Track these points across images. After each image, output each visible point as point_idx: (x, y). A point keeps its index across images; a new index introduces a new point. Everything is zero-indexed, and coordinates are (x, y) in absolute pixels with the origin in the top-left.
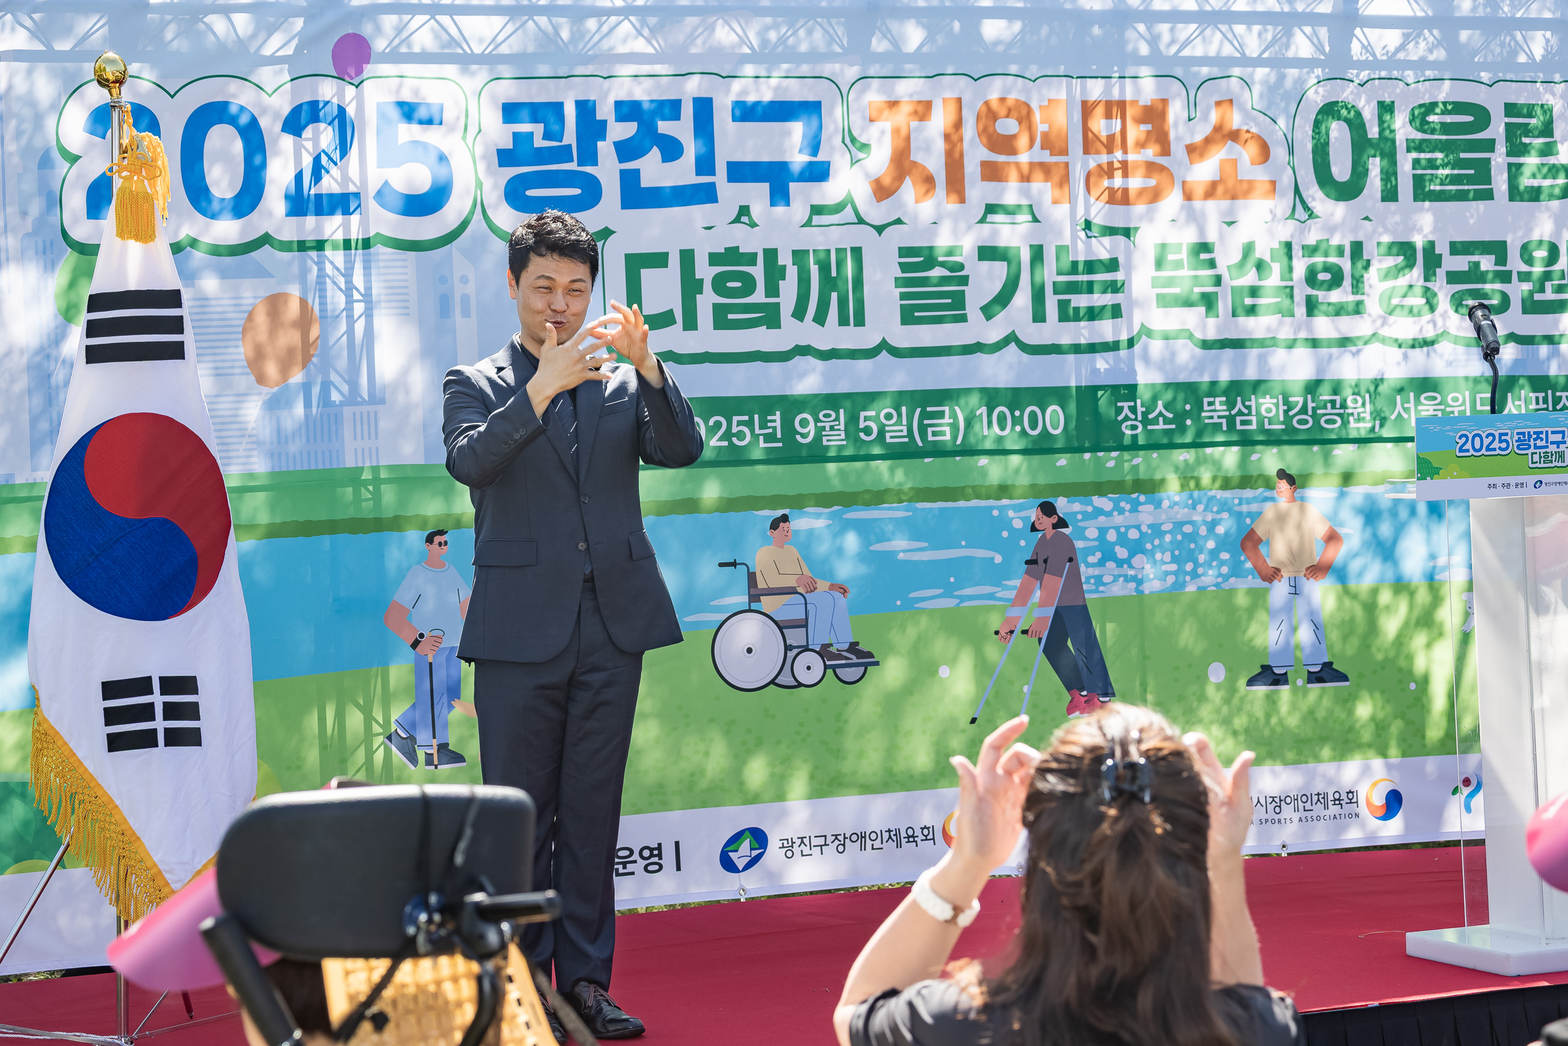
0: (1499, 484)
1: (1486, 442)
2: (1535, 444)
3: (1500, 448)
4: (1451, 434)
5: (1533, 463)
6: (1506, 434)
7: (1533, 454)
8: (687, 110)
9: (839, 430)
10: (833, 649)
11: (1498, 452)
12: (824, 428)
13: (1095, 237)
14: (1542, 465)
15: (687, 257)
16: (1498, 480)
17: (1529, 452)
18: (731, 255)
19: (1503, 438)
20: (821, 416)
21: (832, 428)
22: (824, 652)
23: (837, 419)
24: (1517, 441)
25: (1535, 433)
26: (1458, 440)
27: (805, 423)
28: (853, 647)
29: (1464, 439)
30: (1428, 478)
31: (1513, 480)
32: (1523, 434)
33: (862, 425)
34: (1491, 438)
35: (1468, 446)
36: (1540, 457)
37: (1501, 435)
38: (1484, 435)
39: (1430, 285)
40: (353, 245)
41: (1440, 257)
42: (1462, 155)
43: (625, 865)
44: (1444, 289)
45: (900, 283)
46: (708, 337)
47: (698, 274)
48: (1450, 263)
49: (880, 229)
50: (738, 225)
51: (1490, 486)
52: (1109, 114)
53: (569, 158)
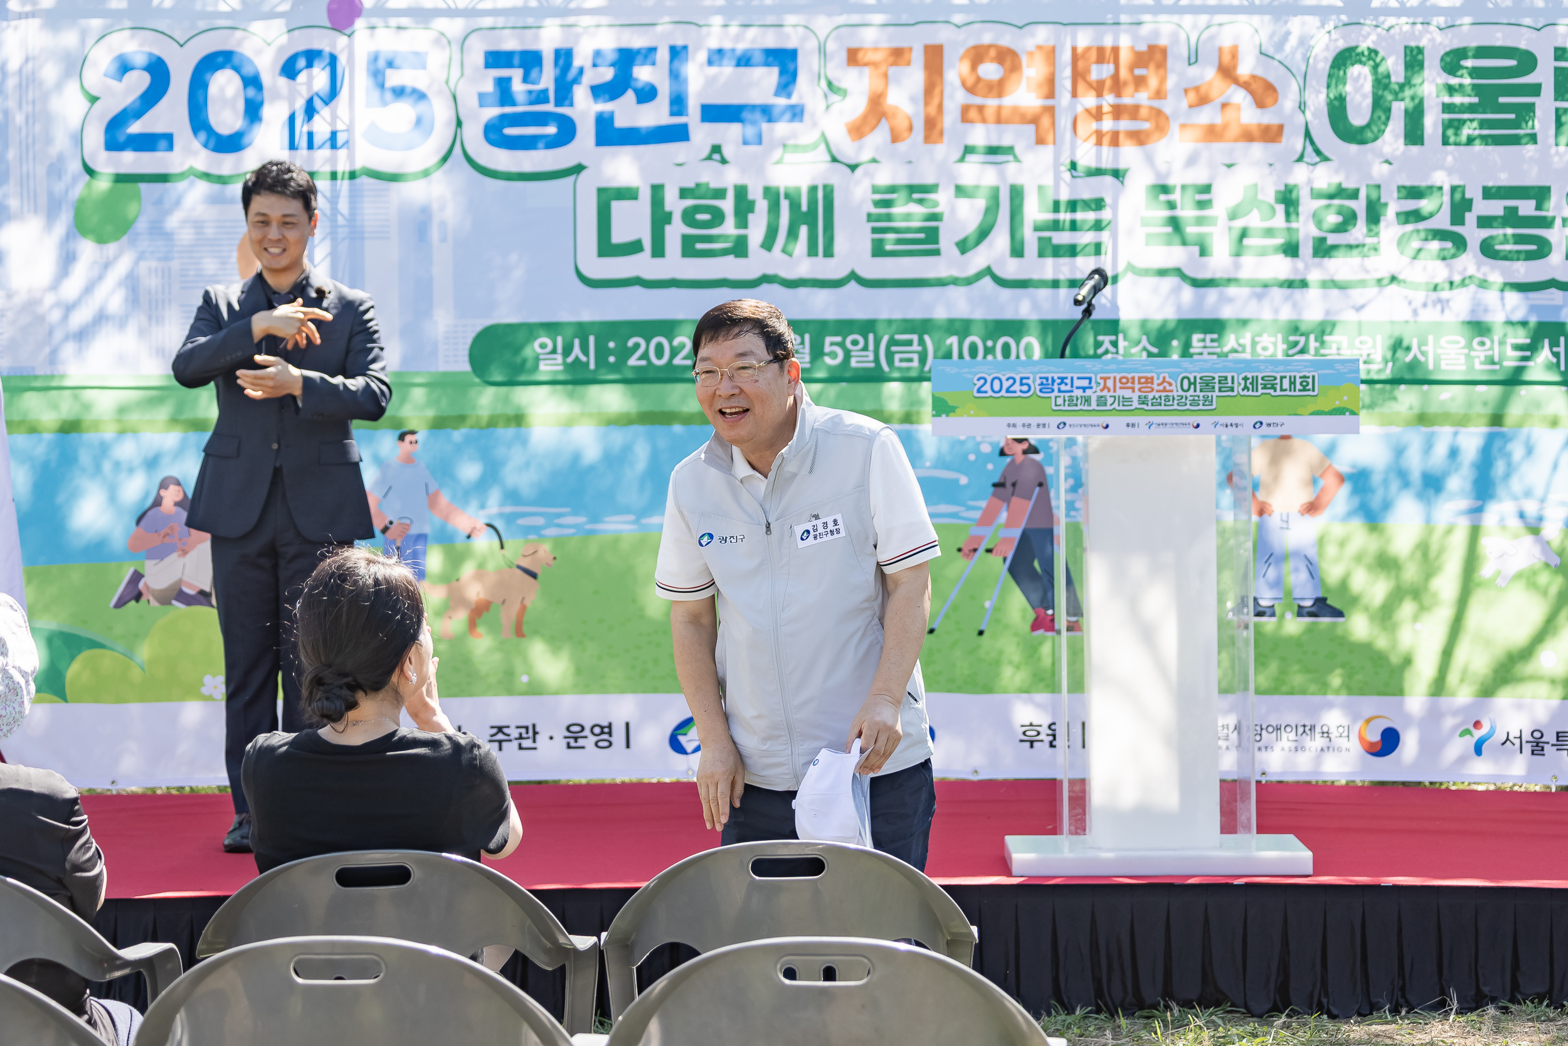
1: (1006, 384)
2: (1059, 389)
3: (1021, 391)
5: (1056, 405)
6: (1028, 378)
7: (1056, 397)
8: (663, 57)
9: (804, 353)
11: (1019, 394)
13: (1080, 178)
14: (1067, 408)
15: (658, 191)
16: (1019, 420)
17: (1053, 395)
18: (702, 190)
19: (1024, 381)
24: (1039, 385)
25: (1059, 378)
26: (975, 382)
29: (982, 381)
31: (1034, 421)
32: (1047, 379)
33: (827, 349)
34: (1011, 381)
35: (987, 387)
36: (1065, 401)
37: (1022, 379)
38: (1004, 379)
39: (1457, 229)
40: (339, 176)
41: (1471, 201)
42: (1502, 100)
43: (576, 739)
44: (1473, 234)
45: (870, 217)
46: (674, 265)
47: (668, 207)
48: (1484, 207)
49: (853, 168)
50: (710, 162)
51: (1009, 425)
52: (1101, 59)
53: (546, 101)
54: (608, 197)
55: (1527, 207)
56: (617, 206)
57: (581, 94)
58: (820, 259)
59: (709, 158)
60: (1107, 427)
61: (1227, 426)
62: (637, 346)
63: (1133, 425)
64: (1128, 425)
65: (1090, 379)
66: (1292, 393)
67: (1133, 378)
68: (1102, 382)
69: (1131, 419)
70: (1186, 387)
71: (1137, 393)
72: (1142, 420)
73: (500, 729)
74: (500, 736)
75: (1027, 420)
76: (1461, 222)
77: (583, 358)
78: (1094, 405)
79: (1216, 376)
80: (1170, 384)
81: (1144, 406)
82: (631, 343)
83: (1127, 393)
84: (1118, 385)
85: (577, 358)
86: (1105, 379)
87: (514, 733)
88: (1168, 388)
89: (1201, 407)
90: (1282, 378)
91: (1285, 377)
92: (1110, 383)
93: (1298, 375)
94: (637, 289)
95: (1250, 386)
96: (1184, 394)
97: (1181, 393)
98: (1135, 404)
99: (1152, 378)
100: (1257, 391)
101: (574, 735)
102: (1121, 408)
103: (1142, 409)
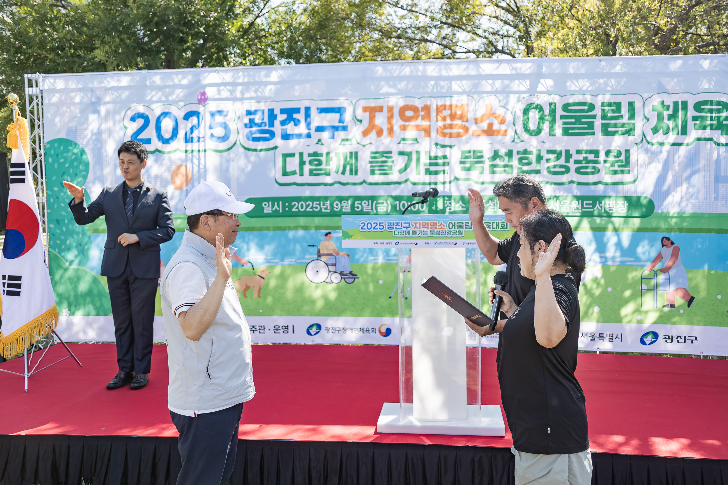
1: (373, 226)
2: (396, 228)
3: (380, 229)
4: (357, 222)
5: (395, 235)
6: (383, 223)
7: (395, 231)
8: (303, 111)
10: (344, 273)
12: (343, 206)
13: (439, 148)
14: (399, 236)
15: (301, 154)
16: (379, 241)
18: (315, 154)
20: (343, 202)
21: (346, 206)
22: (341, 274)
23: (348, 203)
24: (387, 226)
25: (397, 223)
26: (360, 225)
27: (337, 205)
28: (351, 273)
29: (363, 224)
31: (385, 241)
32: (391, 223)
33: (356, 205)
34: (375, 224)
35: (365, 227)
36: (398, 233)
37: (380, 223)
38: (372, 223)
39: (567, 164)
40: (201, 151)
41: (572, 155)
42: (583, 120)
43: (277, 330)
44: (572, 166)
45: (370, 162)
46: (307, 178)
47: (304, 159)
48: (576, 157)
49: (364, 146)
50: (318, 145)
51: (375, 243)
52: (445, 109)
53: (266, 125)
54: (286, 156)
55: (591, 157)
56: (288, 159)
57: (277, 123)
58: (354, 176)
59: (317, 143)
60: (417, 244)
61: (469, 244)
62: (295, 205)
63: (428, 243)
64: (426, 243)
65: (409, 223)
66: (498, 230)
67: (428, 223)
68: (414, 225)
69: (427, 241)
70: (451, 227)
71: (430, 230)
72: (432, 241)
73: (253, 327)
74: (253, 329)
75: (382, 241)
76: (569, 162)
77: (278, 209)
78: (411, 235)
79: (464, 222)
80: (444, 226)
81: (433, 235)
82: (293, 204)
83: (425, 230)
84: (421, 226)
85: (276, 209)
86: (416, 223)
87: (258, 328)
88: (443, 227)
89: (457, 236)
91: (495, 223)
92: (418, 225)
93: (500, 222)
94: (295, 186)
96: (450, 230)
97: (449, 229)
98: (429, 234)
99: (436, 223)
101: (276, 329)
102: (423, 236)
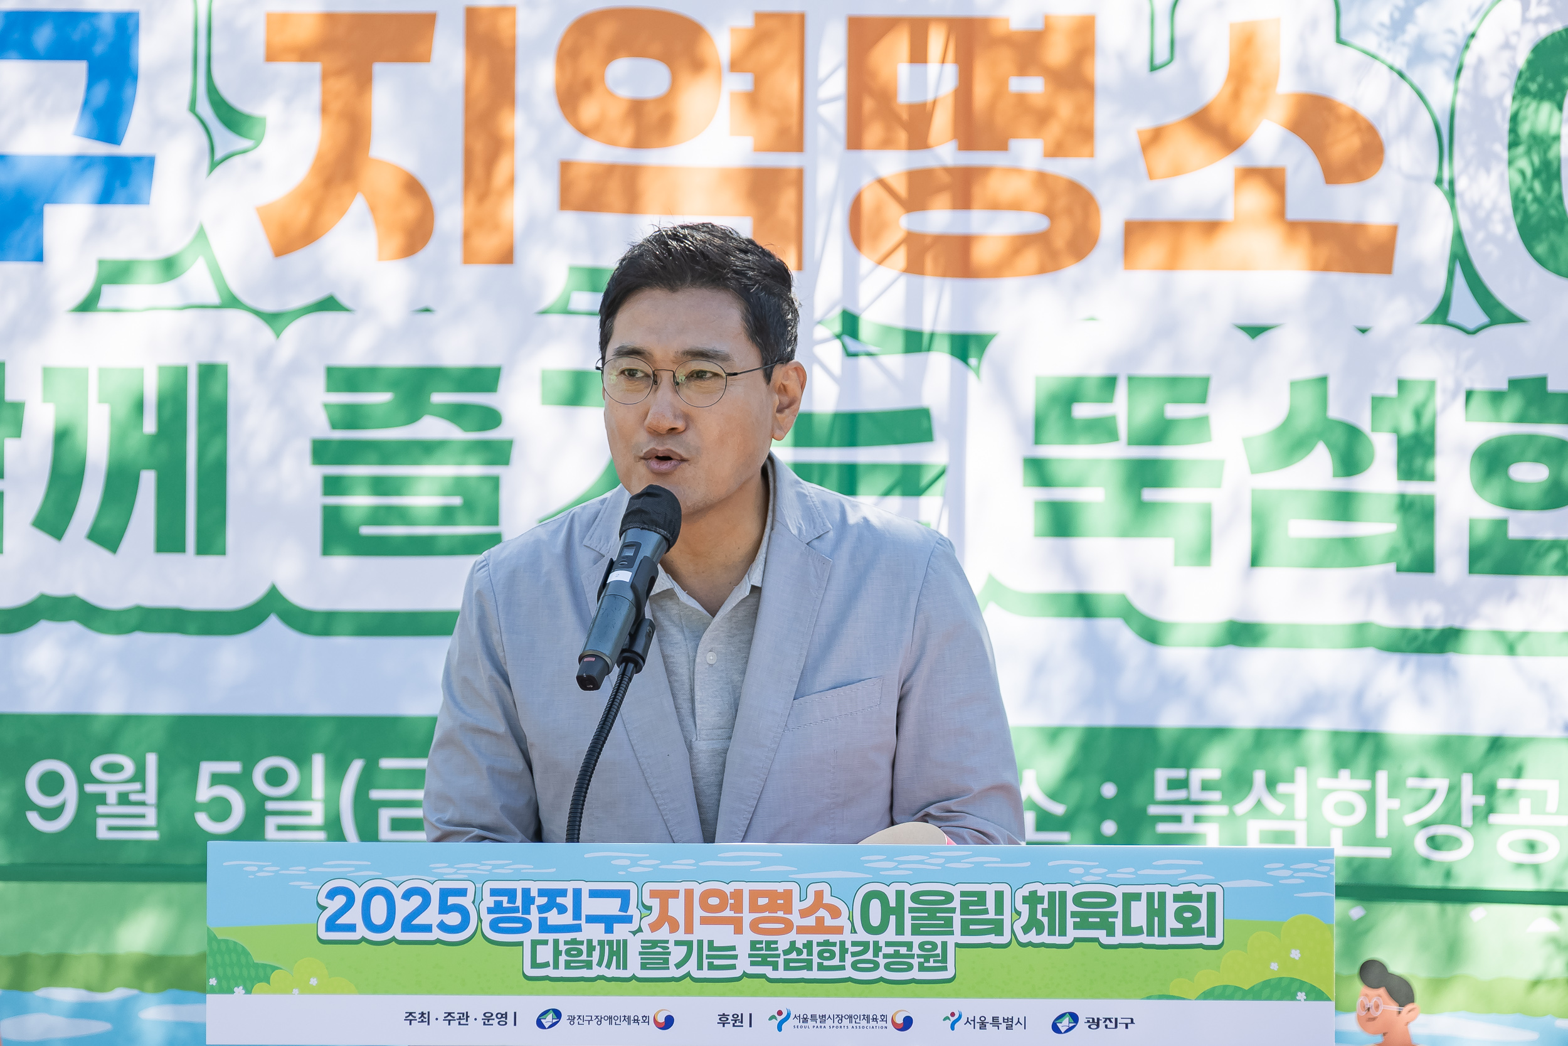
0: (437, 1013)
1: (404, 908)
2: (543, 922)
3: (443, 926)
4: (306, 885)
5: (535, 965)
6: (462, 892)
7: (535, 943)
9: (143, 804)
11: (436, 934)
12: (101, 799)
13: (869, 354)
14: (562, 972)
16: (437, 1005)
17: (526, 938)
19: (452, 900)
20: (96, 767)
21: (123, 799)
23: (140, 776)
24: (490, 911)
25: (542, 893)
26: (323, 901)
27: (51, 784)
29: (341, 900)
30: (240, 991)
31: (476, 1005)
32: (511, 894)
33: (204, 792)
34: (417, 900)
35: (354, 916)
36: (557, 953)
37: (445, 894)
38: (397, 893)
45: (325, 453)
49: (274, 321)
51: (410, 1017)
58: (189, 558)
60: (669, 1022)
61: (983, 1025)
63: (737, 1020)
64: (723, 1019)
66: (1156, 940)
67: (737, 894)
68: (655, 903)
69: (732, 1005)
70: (875, 919)
71: (749, 935)
72: (759, 1006)
75: (457, 1003)
78: (634, 965)
79: (956, 891)
80: (835, 913)
83: (722, 935)
84: (698, 912)
86: (664, 897)
88: (829, 922)
89: (915, 974)
90: (1130, 898)
91: (1137, 897)
92: (676, 908)
93: (1170, 892)
95: (1045, 920)
97: (862, 936)
98: (743, 964)
99: (788, 894)
100: (1063, 933)
102: (706, 973)
103: (763, 976)
